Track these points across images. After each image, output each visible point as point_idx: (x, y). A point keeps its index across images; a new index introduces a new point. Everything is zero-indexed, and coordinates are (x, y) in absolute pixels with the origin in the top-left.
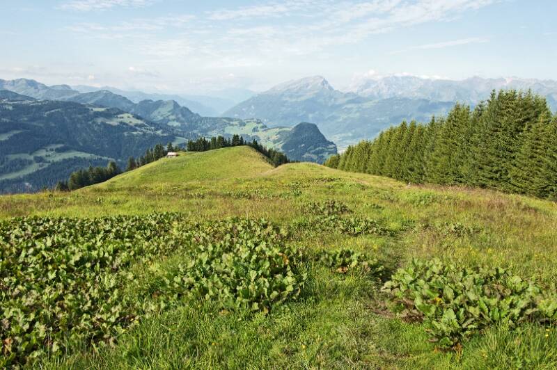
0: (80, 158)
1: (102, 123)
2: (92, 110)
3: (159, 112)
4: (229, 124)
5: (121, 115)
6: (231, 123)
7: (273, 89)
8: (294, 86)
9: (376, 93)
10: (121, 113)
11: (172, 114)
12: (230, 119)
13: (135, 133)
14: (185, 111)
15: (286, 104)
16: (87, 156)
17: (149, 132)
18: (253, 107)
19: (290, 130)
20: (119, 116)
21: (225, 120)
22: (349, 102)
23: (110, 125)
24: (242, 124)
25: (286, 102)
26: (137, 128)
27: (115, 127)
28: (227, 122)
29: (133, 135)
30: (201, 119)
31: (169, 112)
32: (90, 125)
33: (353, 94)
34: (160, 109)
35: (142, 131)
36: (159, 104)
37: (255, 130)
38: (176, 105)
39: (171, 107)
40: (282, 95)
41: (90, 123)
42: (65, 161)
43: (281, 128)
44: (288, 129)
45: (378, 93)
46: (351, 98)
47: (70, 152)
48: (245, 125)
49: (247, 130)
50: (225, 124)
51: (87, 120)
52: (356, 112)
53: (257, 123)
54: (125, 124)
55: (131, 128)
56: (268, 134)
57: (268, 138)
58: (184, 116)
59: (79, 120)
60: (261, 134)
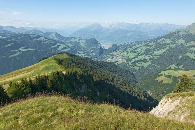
1: (36, 40)
2: (32, 36)
9: (114, 28)
11: (55, 36)
12: (72, 37)
13: (45, 42)
15: (88, 32)
16: (32, 49)
17: (49, 42)
18: (79, 33)
19: (89, 40)
20: (40, 38)
22: (107, 31)
24: (75, 38)
26: (46, 41)
27: (39, 41)
29: (45, 43)
30: (64, 37)
34: (51, 35)
36: (51, 33)
37: (79, 40)
38: (56, 33)
39: (55, 34)
41: (32, 40)
43: (86, 39)
47: (28, 49)
49: (77, 40)
50: (70, 39)
51: (31, 39)
52: (108, 34)
53: (80, 38)
54: (42, 40)
55: (44, 41)
56: (82, 41)
57: (83, 42)
58: (59, 36)
59: (29, 39)
60: (81, 41)
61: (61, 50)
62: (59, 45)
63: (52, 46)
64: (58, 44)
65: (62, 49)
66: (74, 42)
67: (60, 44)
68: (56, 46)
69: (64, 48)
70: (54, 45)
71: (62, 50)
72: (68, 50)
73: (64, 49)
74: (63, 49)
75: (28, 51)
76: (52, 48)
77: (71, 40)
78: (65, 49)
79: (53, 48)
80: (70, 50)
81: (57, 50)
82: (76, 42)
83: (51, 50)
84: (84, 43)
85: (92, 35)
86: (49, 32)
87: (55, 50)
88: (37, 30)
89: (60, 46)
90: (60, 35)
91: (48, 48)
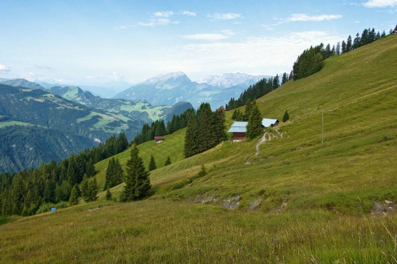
0: (19, 125)
1: (31, 100)
2: (21, 90)
3: (67, 96)
4: (123, 103)
5: (45, 95)
6: (125, 103)
7: (148, 80)
8: (163, 79)
9: (219, 85)
10: (45, 94)
11: (78, 97)
12: (124, 100)
13: (58, 108)
14: (88, 95)
15: (159, 91)
16: (25, 124)
17: (69, 107)
18: (134, 93)
19: (171, 107)
20: (44, 95)
21: (120, 101)
22: (204, 90)
23: (37, 102)
24: (133, 103)
25: (158, 90)
26: (59, 104)
27: (42, 103)
28: (122, 102)
29: (57, 110)
30: (101, 100)
31: (75, 95)
32: (21, 102)
33: (206, 84)
34: (67, 93)
35: (64, 107)
36: (67, 89)
37: (143, 108)
38: (80, 90)
39: (76, 92)
40: (156, 84)
41: (21, 100)
42: (7, 128)
43: (163, 106)
44: (169, 107)
45: (221, 84)
46: (205, 87)
47: (10, 121)
48: (135, 104)
49: (138, 107)
50: (120, 104)
51: (19, 98)
52: (209, 97)
53: (145, 103)
54: (49, 101)
55: (55, 104)
56: (154, 110)
57: (155, 113)
58: (88, 97)
59: (12, 97)
60: (148, 110)
61: (104, 130)
62: (98, 117)
63: (78, 118)
64: (94, 114)
65: (107, 126)
66: (130, 111)
67: (100, 115)
68: (89, 117)
69: (110, 124)
70: (82, 117)
71: (107, 129)
72: (122, 130)
73: (113, 127)
74: (110, 127)
75: (11, 127)
76: (78, 122)
77: (123, 108)
78: (115, 126)
79: (82, 123)
80: (128, 130)
81: (91, 129)
82: (135, 112)
83: (77, 128)
84: (157, 114)
85: (170, 99)
86: (60, 87)
87: (88, 130)
88: (27, 81)
89: (99, 119)
90: (90, 93)
91: (67, 124)
